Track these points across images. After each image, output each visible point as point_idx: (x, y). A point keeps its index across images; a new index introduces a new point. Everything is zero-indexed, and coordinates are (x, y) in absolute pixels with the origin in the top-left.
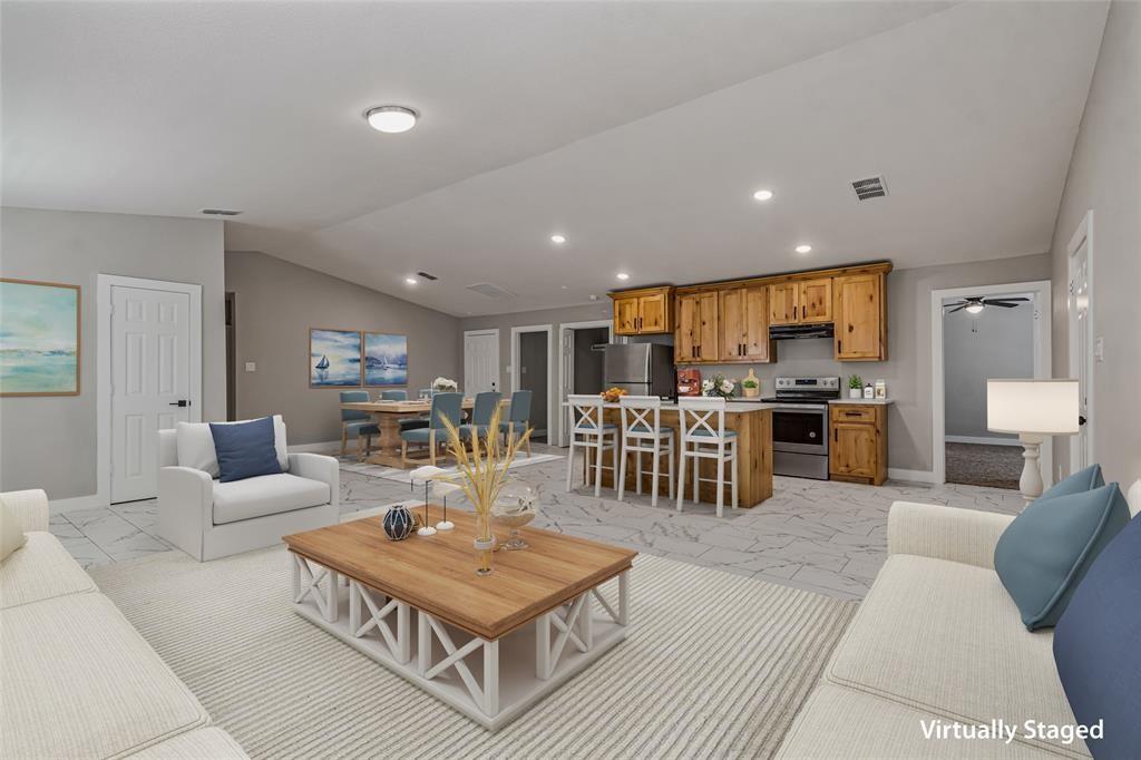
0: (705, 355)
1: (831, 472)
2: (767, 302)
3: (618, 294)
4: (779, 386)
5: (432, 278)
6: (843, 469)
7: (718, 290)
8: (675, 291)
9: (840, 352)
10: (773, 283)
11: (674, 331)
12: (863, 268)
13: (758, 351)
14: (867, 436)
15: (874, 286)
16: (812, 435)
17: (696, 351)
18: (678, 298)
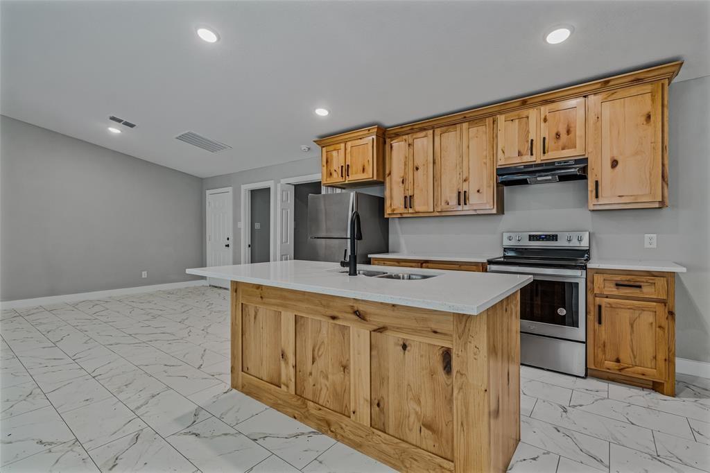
0: (419, 206)
1: (591, 366)
2: (494, 138)
3: (325, 141)
4: (507, 243)
5: (132, 126)
6: (610, 364)
7: (433, 128)
8: (384, 134)
9: (597, 196)
10: (500, 113)
11: (384, 178)
12: (637, 76)
13: (483, 200)
14: (651, 319)
15: (653, 100)
16: (562, 312)
17: (409, 201)
18: (388, 140)
